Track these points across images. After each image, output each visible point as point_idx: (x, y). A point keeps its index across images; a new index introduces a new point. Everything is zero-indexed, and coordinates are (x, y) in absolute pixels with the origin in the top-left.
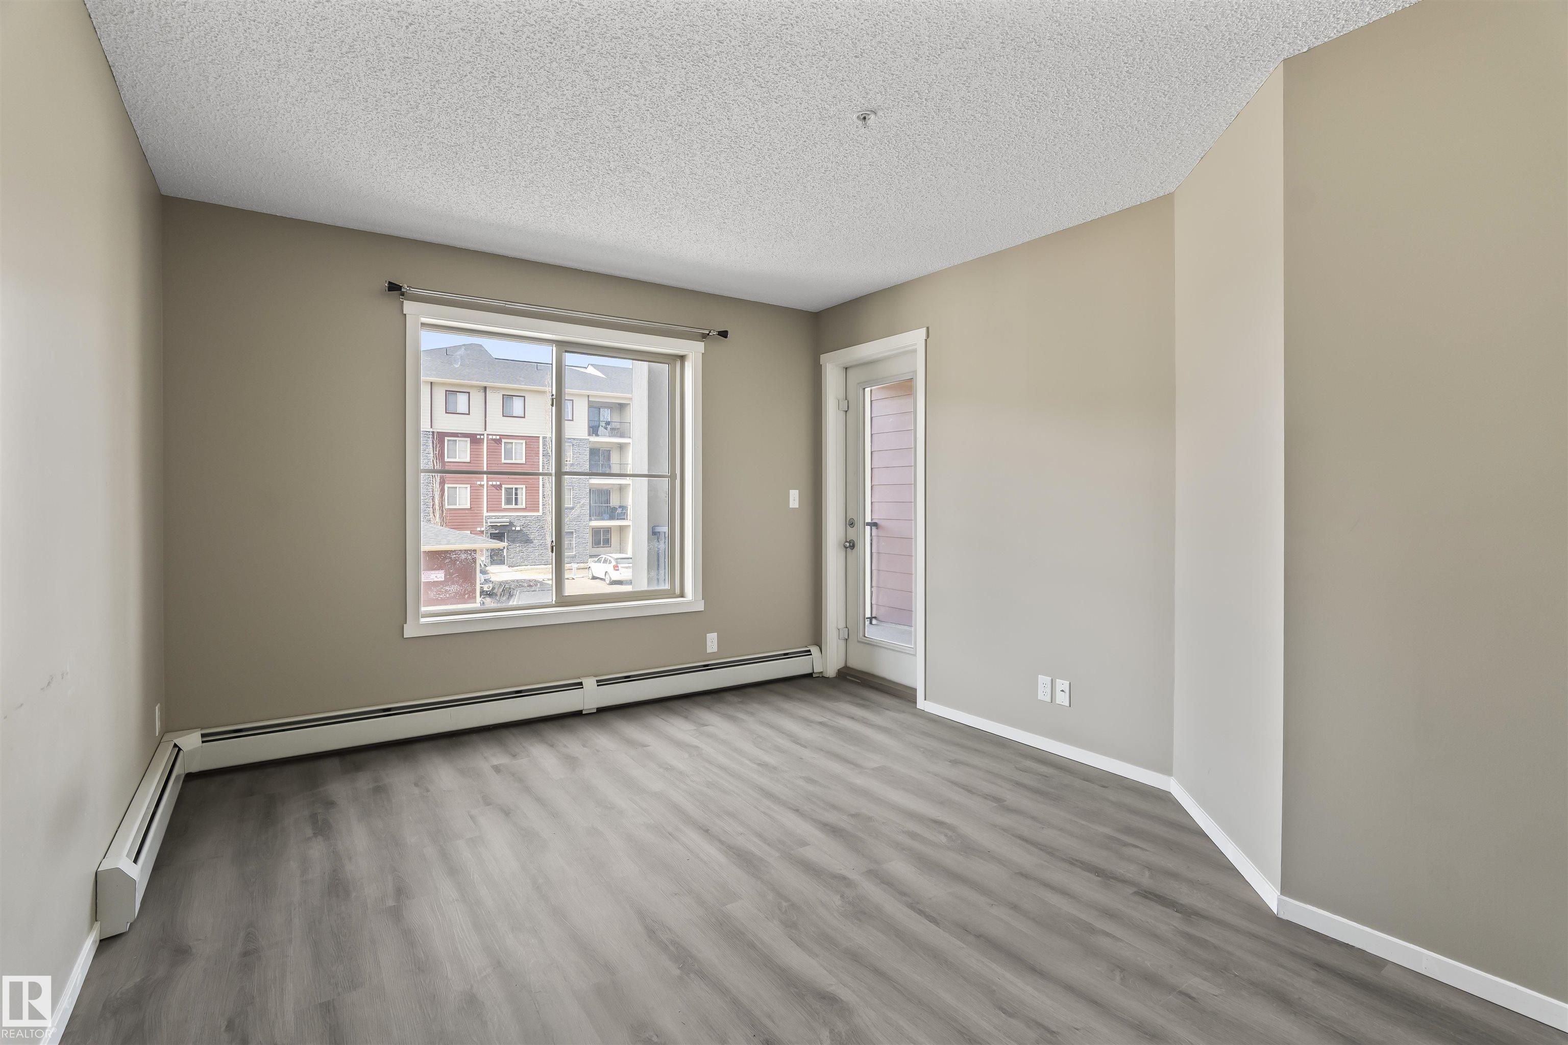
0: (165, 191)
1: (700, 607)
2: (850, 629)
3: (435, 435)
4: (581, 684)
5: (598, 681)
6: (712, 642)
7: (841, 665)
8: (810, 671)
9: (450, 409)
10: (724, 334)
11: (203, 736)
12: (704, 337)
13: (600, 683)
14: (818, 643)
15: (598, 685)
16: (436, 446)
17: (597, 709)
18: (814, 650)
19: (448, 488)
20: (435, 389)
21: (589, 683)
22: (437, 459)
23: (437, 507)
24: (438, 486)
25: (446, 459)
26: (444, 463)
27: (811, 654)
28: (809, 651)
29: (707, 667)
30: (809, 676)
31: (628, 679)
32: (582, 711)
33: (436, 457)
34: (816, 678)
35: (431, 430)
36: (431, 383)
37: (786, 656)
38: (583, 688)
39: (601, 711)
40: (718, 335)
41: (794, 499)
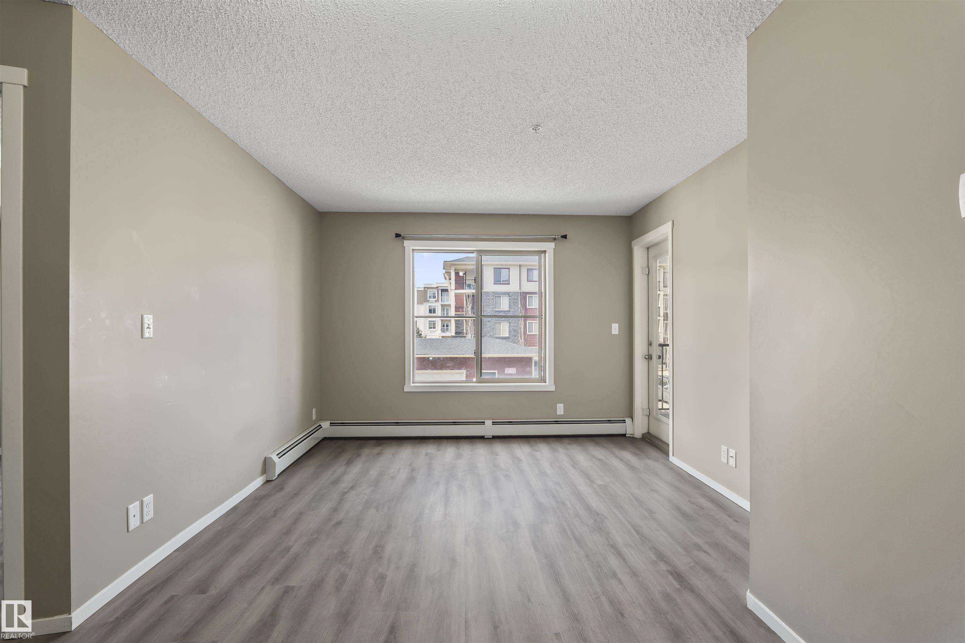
0: (320, 210)
1: (553, 388)
2: (650, 410)
3: (522, 293)
4: (484, 422)
5: (493, 422)
6: (560, 409)
7: (645, 431)
8: (623, 432)
9: (530, 279)
10: (565, 237)
11: (331, 423)
12: (555, 239)
13: (494, 423)
14: (631, 417)
15: (493, 424)
16: (522, 300)
17: (493, 436)
18: (628, 420)
19: (529, 323)
20: (522, 269)
21: (488, 423)
22: (522, 307)
23: (522, 334)
24: (523, 322)
25: (528, 307)
26: (526, 309)
27: (625, 423)
28: (625, 421)
29: (557, 422)
30: (624, 435)
31: (510, 423)
32: (484, 436)
33: (522, 306)
34: (628, 438)
35: (520, 291)
36: (520, 265)
37: (609, 421)
38: (484, 424)
39: (494, 437)
40: (561, 237)
41: (615, 329)
